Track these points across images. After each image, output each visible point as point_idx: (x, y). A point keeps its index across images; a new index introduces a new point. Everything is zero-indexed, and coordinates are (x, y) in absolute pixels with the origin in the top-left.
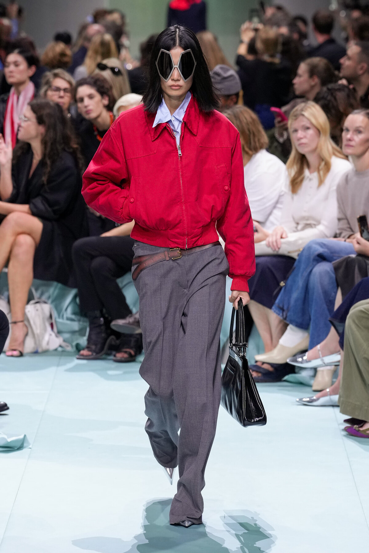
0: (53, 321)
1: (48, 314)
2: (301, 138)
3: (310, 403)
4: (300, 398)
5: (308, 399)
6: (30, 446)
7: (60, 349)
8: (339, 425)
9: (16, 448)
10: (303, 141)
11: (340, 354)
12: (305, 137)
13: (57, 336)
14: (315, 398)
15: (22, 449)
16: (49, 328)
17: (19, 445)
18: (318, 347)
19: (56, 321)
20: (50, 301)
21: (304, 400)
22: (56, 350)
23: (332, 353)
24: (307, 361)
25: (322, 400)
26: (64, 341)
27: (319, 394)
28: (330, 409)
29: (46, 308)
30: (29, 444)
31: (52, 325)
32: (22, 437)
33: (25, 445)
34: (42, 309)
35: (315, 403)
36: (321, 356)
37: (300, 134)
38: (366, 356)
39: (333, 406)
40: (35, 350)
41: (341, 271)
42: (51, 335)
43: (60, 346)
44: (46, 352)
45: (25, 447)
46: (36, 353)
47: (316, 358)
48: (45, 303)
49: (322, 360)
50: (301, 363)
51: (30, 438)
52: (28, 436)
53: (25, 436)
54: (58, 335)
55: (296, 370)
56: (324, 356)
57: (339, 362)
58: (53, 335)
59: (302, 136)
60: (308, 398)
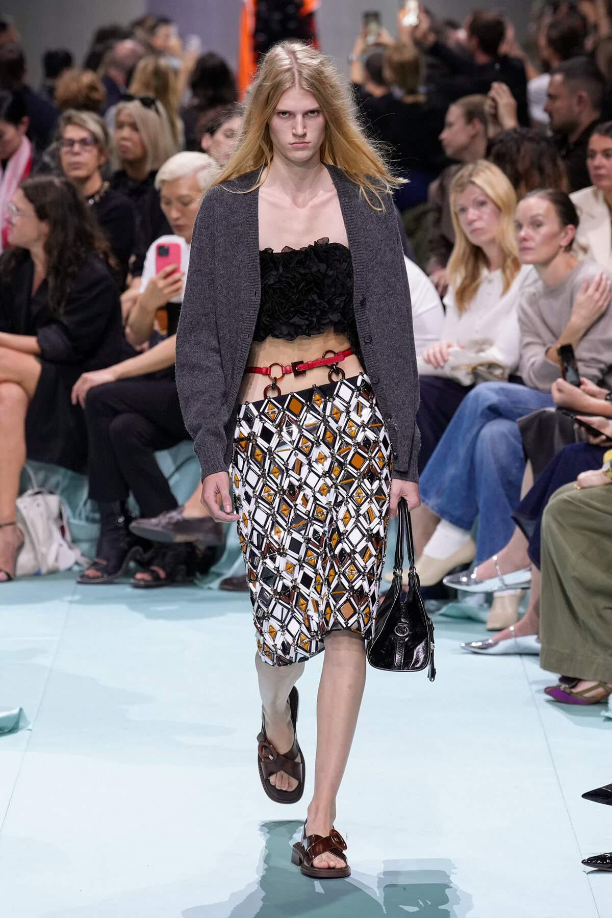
0: (65, 523)
1: (55, 511)
2: (474, 221)
3: (483, 650)
4: (468, 641)
5: (480, 644)
6: (30, 727)
7: (76, 568)
8: (531, 684)
9: (7, 731)
10: (478, 225)
11: (530, 570)
12: (480, 218)
13: (70, 548)
14: (490, 641)
15: (17, 732)
16: (57, 534)
17: (11, 725)
18: (495, 558)
19: (69, 523)
20: (59, 491)
21: (474, 644)
22: (70, 569)
23: (517, 568)
24: (477, 582)
25: (503, 645)
26: (83, 555)
27: (498, 635)
28: (516, 660)
29: (53, 501)
30: (28, 723)
31: (62, 530)
32: (15, 711)
33: (21, 724)
34: (47, 504)
35: (491, 650)
36: (499, 573)
37: (472, 213)
38: (576, 574)
39: (521, 654)
40: (36, 570)
41: (531, 434)
42: (61, 545)
43: (77, 563)
44: (53, 573)
45: (21, 729)
46: (36, 575)
47: (491, 577)
48: (51, 493)
49: (502, 580)
50: (467, 584)
51: (29, 714)
52: (25, 711)
53: (21, 710)
54: (72, 545)
55: (460, 597)
56: (504, 573)
57: (529, 582)
58: (65, 546)
59: (475, 218)
60: (479, 642)
